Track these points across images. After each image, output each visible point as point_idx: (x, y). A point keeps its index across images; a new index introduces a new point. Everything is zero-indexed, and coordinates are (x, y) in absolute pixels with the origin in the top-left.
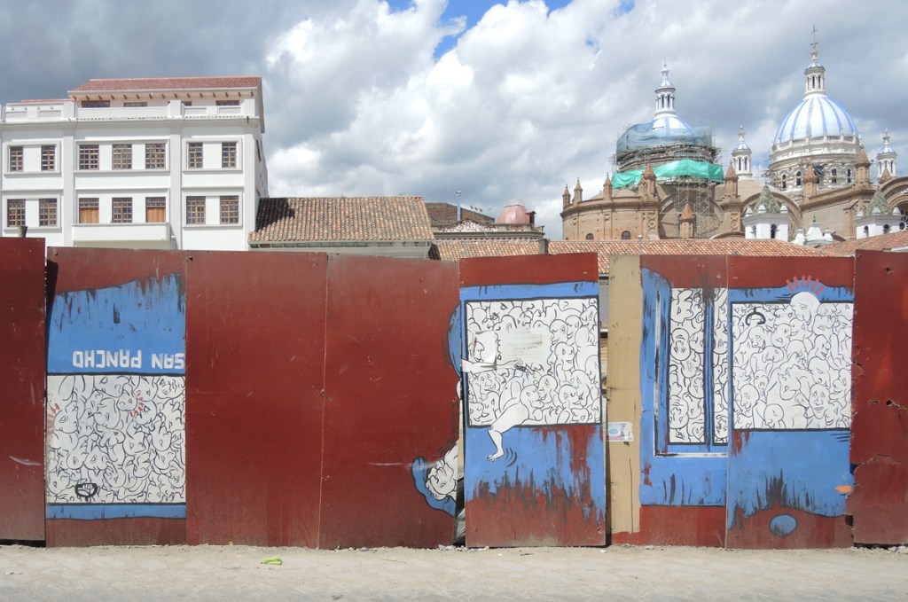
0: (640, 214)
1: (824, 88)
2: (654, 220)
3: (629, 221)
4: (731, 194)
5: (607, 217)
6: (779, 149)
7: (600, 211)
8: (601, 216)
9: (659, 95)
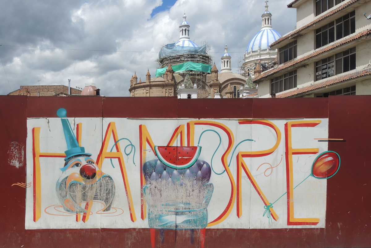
0: (164, 90)
1: (271, 24)
2: (171, 93)
3: (158, 94)
4: (214, 79)
5: (147, 92)
6: (247, 56)
7: (144, 89)
8: (145, 91)
9: (181, 29)
